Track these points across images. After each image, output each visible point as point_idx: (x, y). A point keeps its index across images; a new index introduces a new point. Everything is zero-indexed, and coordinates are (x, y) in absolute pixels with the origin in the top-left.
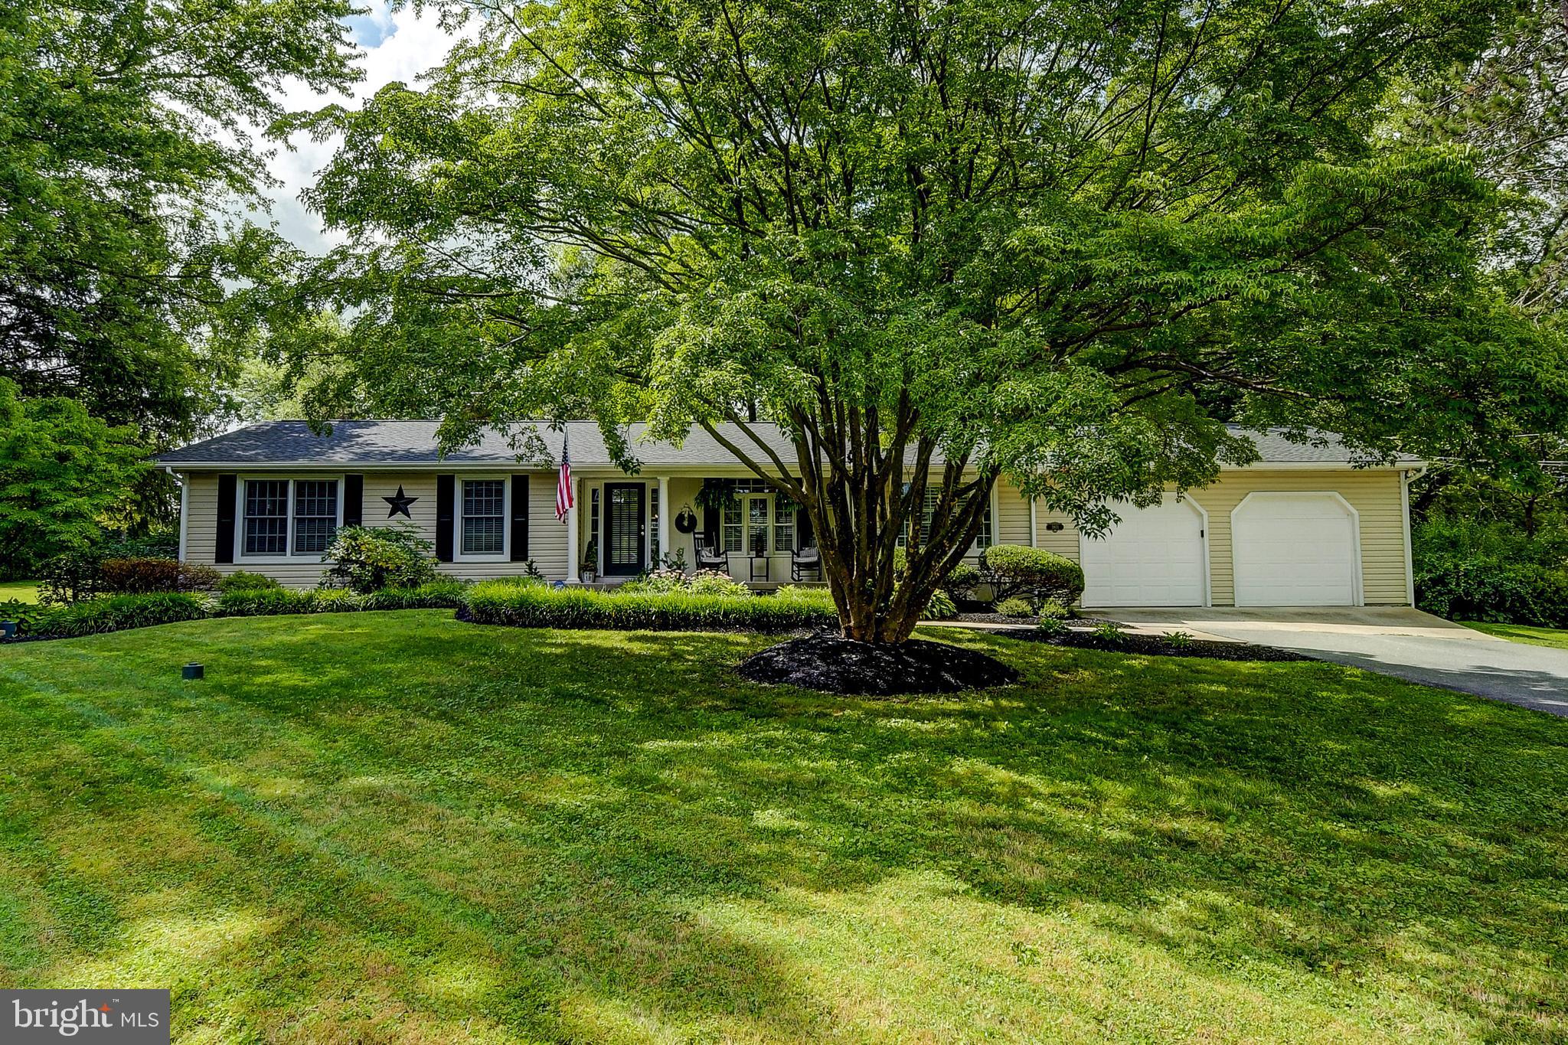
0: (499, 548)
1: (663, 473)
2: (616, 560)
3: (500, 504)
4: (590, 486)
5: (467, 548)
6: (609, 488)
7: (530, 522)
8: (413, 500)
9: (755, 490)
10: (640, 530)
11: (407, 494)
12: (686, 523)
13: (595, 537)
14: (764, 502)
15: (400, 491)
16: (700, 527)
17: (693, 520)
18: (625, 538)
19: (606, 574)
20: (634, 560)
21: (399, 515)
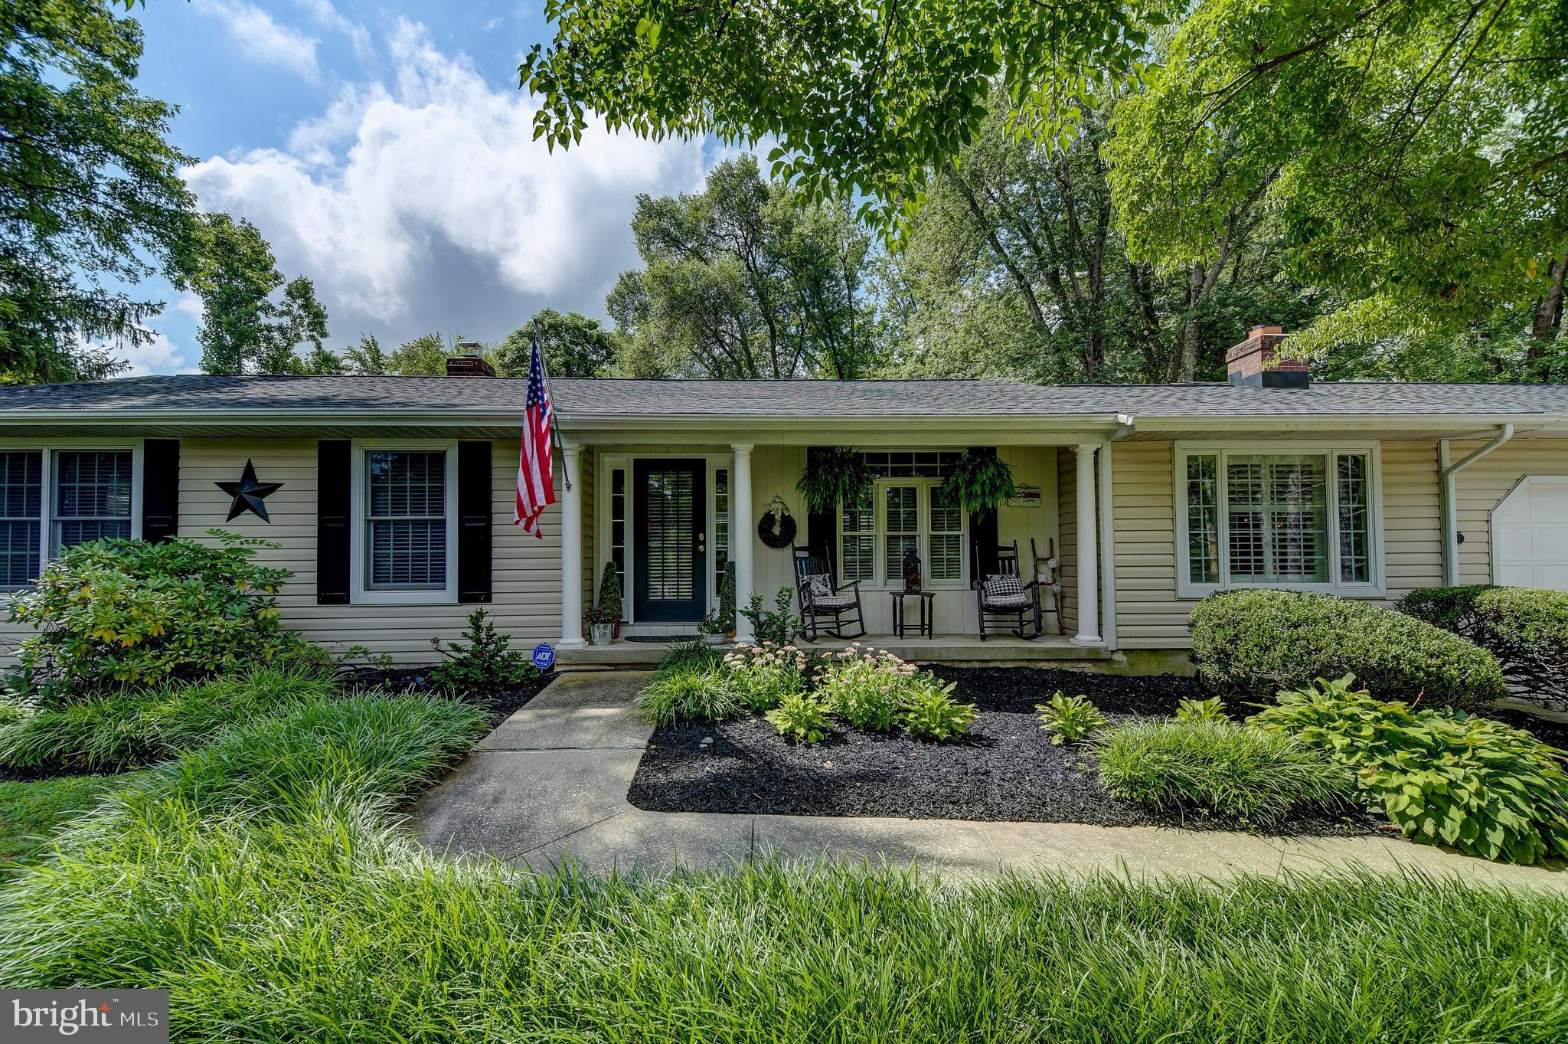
0: (439, 578)
1: (742, 434)
2: (655, 596)
3: (439, 495)
4: (608, 464)
5: (378, 577)
6: (643, 468)
7: (495, 530)
8: (272, 488)
9: (897, 473)
10: (696, 542)
11: (263, 477)
12: (777, 530)
13: (618, 555)
14: (912, 492)
15: (249, 472)
16: (802, 538)
17: (788, 524)
18: (671, 557)
19: (638, 618)
20: (686, 593)
21: (247, 517)
